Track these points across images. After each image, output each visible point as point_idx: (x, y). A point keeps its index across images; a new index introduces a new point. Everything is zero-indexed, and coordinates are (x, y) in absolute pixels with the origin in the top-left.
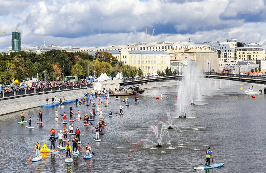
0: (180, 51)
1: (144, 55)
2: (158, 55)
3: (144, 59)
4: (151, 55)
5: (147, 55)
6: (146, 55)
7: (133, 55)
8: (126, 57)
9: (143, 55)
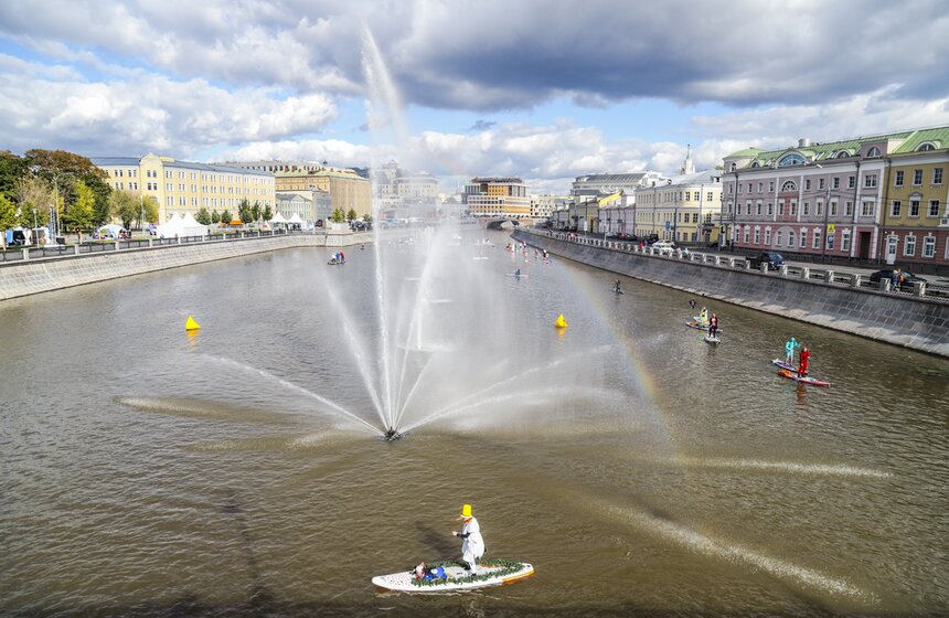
0: (300, 174)
1: (209, 173)
2: (246, 176)
3: (208, 183)
4: (226, 175)
5: (217, 174)
6: (213, 173)
7: (175, 171)
8: (155, 175)
9: (203, 172)
